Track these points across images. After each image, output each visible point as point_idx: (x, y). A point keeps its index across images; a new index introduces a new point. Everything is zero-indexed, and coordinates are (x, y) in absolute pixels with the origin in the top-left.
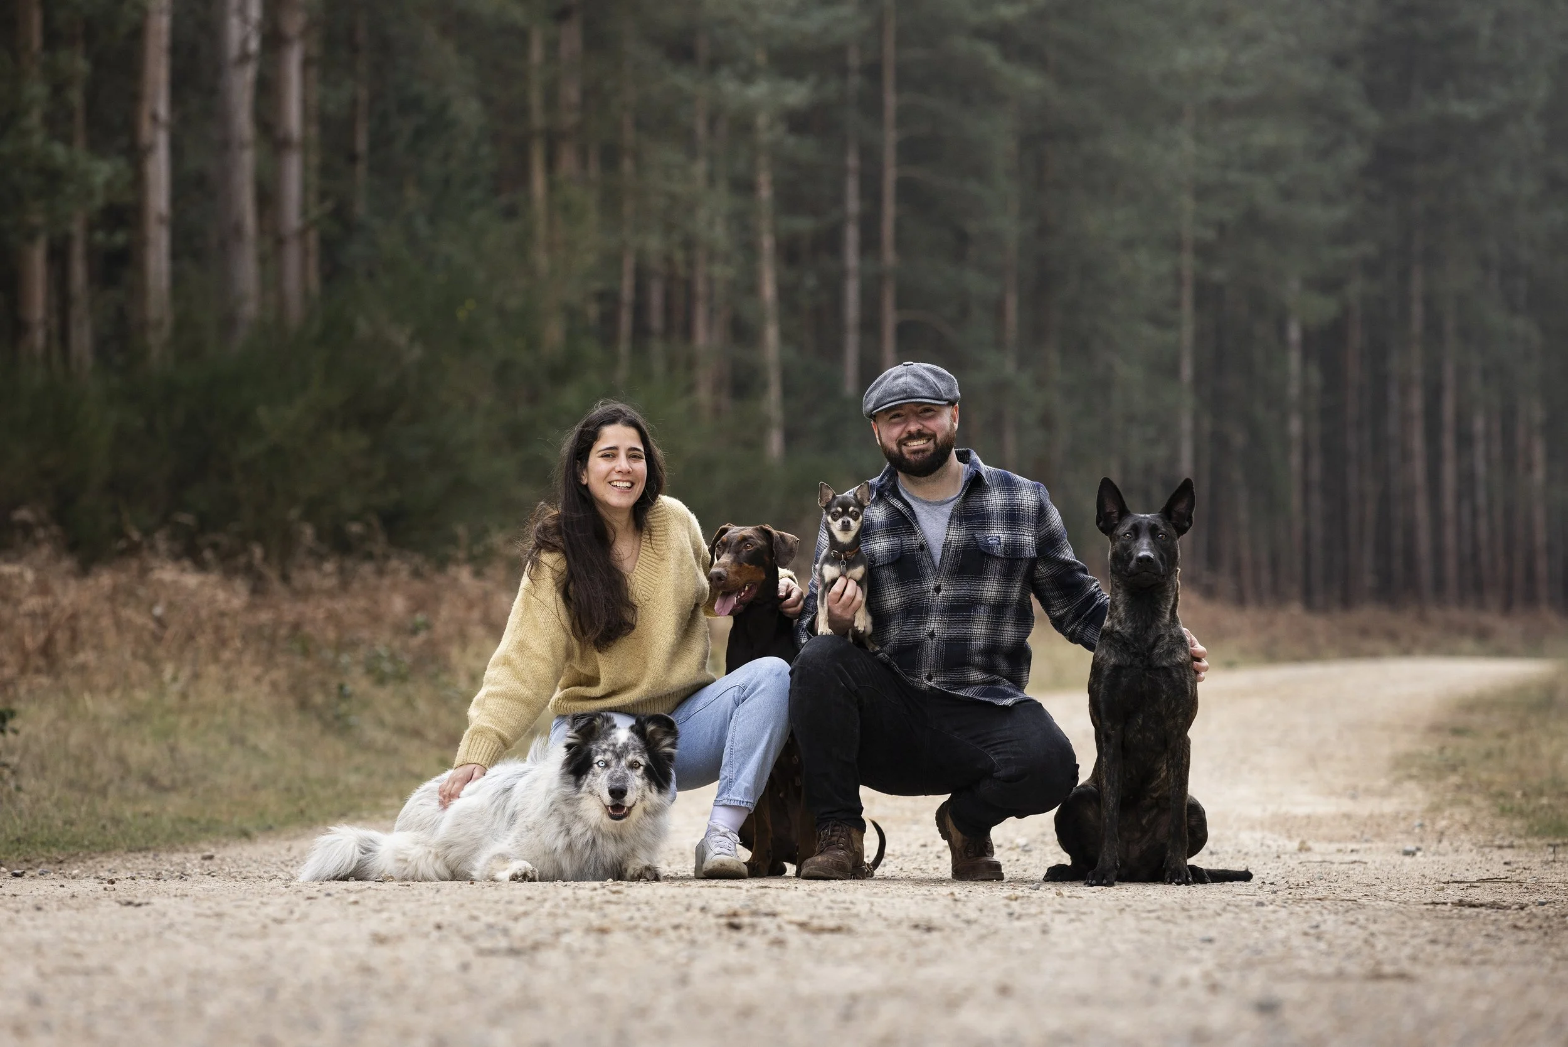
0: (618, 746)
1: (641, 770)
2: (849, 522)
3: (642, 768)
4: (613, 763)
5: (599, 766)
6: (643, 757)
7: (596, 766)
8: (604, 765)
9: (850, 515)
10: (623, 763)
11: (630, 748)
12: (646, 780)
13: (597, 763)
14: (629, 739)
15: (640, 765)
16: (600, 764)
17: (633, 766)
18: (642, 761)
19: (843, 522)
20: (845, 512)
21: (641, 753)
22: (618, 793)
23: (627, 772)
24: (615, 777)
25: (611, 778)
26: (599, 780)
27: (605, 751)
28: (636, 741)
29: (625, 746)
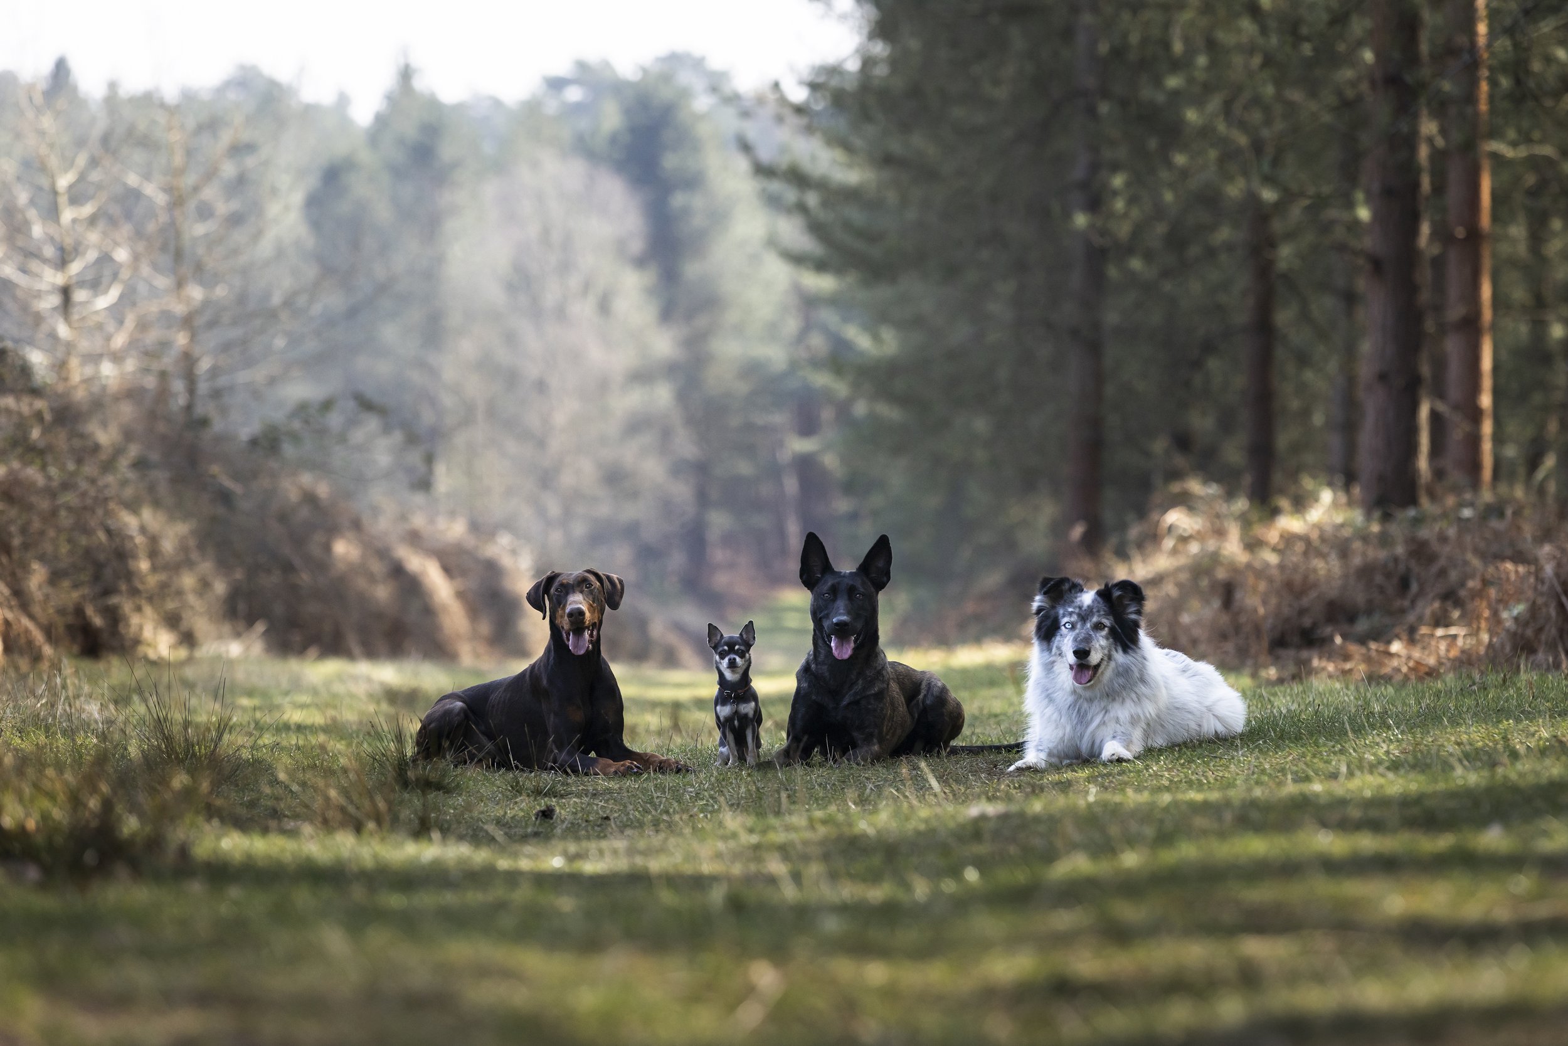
0: (1083, 609)
1: (1105, 632)
2: (735, 659)
3: (1106, 629)
4: (1079, 626)
5: (1066, 628)
6: (1108, 619)
7: (1063, 628)
8: (1070, 626)
9: (736, 653)
10: (1088, 625)
11: (1095, 610)
12: (1111, 640)
13: (1064, 625)
14: (1093, 602)
15: (1105, 626)
16: (1067, 625)
17: (1098, 627)
18: (1107, 622)
19: (730, 660)
20: (731, 650)
21: (1106, 615)
22: (1082, 654)
23: (1092, 633)
24: (1079, 639)
25: (1075, 640)
26: (1066, 640)
27: (1071, 614)
28: (1101, 604)
29: (1090, 609)
